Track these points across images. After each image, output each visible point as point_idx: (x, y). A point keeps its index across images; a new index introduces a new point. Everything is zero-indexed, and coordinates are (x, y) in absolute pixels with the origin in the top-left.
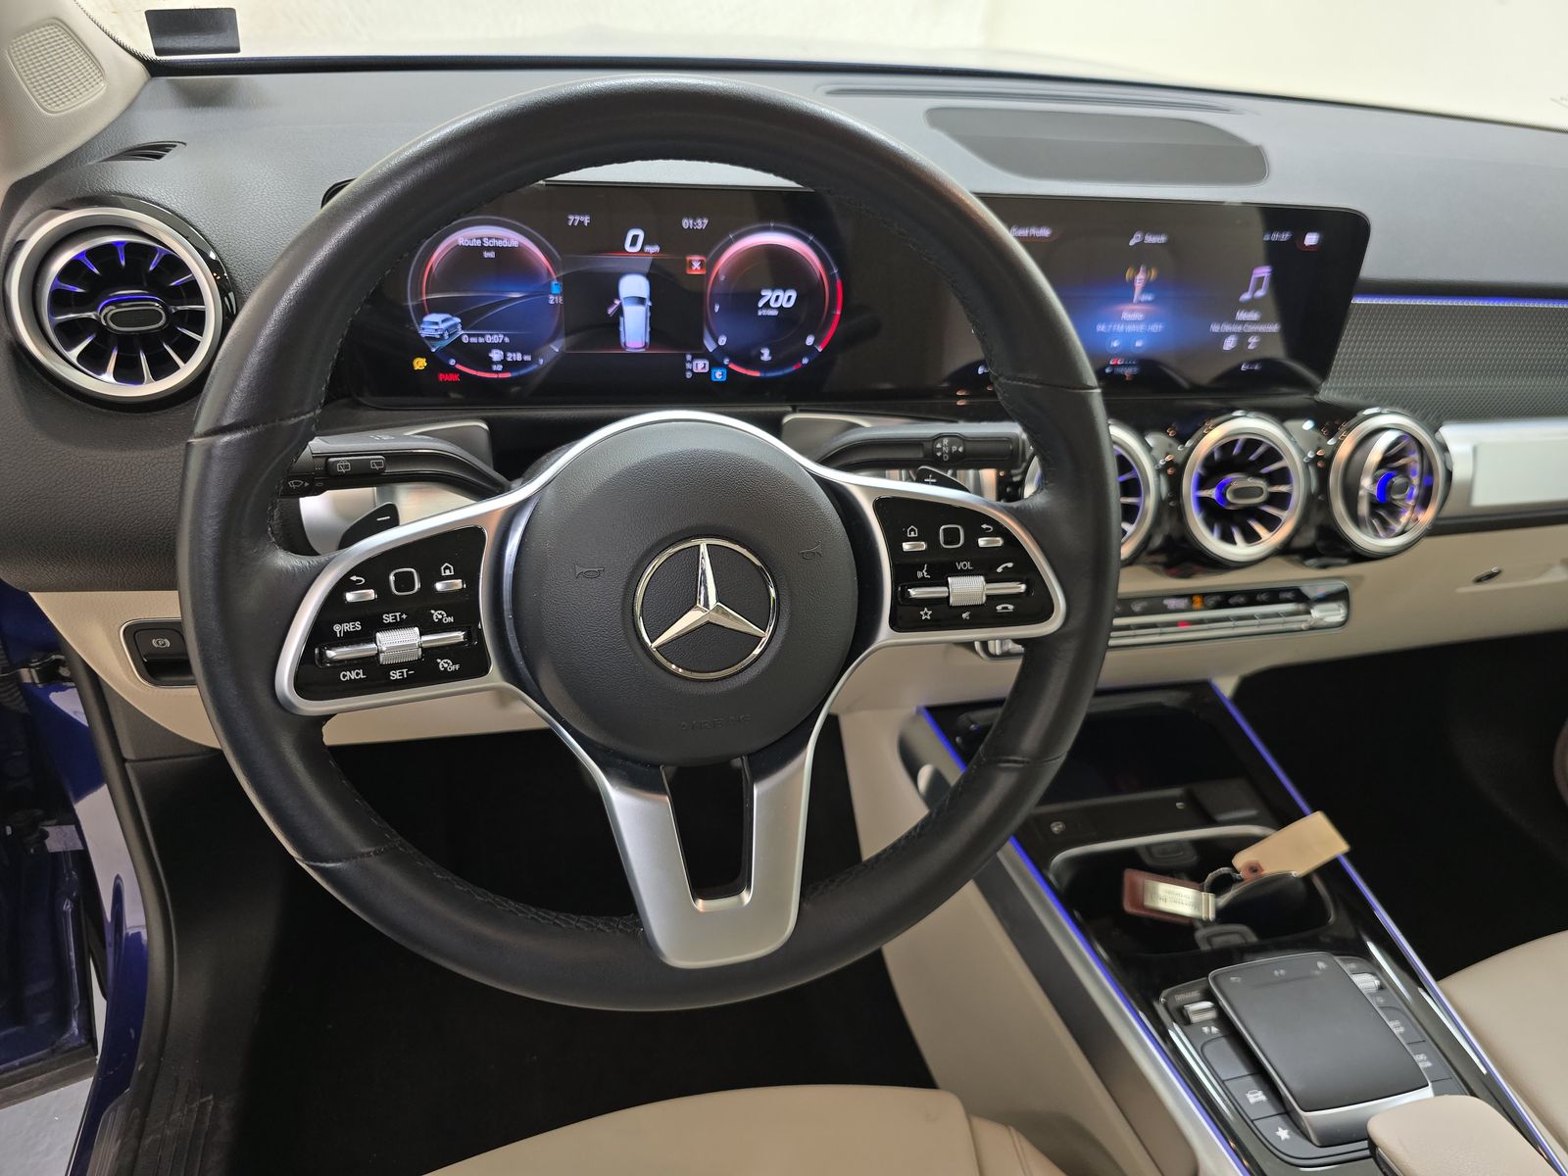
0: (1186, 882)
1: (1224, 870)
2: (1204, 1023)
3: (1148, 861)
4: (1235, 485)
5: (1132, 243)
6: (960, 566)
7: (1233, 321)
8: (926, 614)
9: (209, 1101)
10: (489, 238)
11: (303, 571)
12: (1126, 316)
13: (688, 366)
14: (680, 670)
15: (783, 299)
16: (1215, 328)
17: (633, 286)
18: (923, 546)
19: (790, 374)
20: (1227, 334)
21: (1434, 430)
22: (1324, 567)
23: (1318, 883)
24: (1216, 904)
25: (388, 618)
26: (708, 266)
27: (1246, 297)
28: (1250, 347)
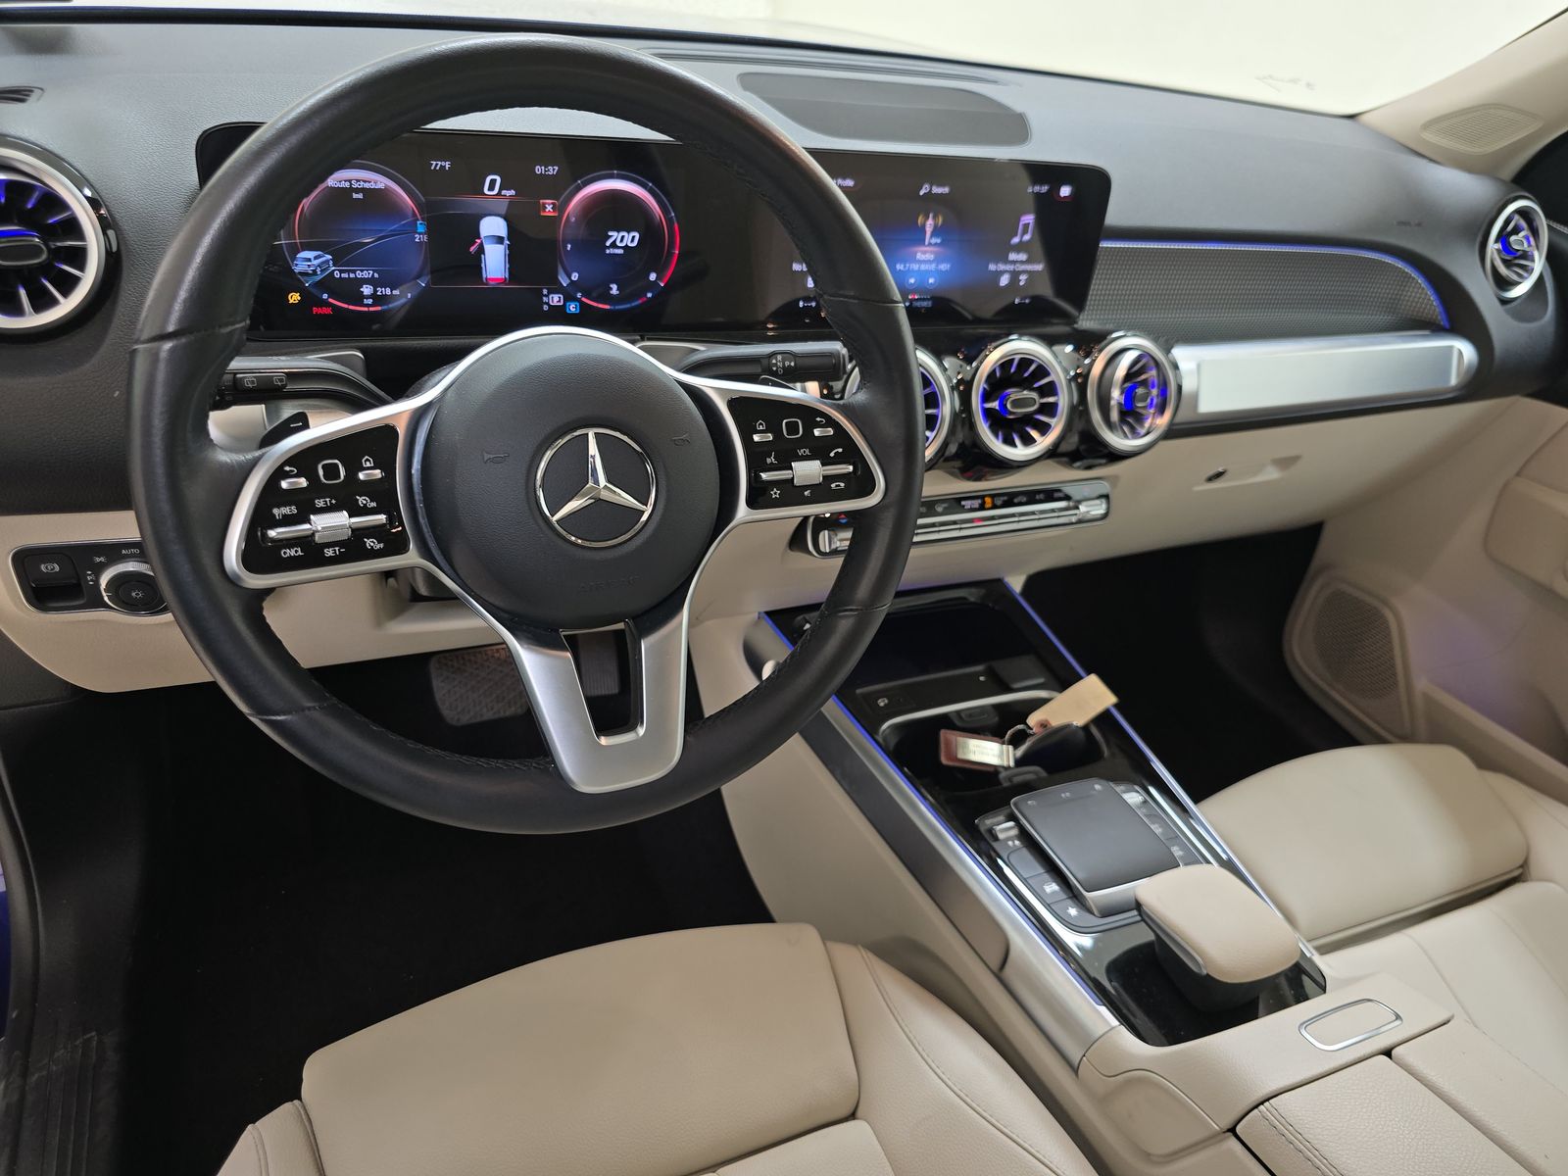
0: (990, 738)
1: (1020, 727)
2: (1009, 839)
3: (958, 723)
4: (1013, 397)
5: (922, 193)
6: (801, 452)
7: (1006, 261)
8: (775, 493)
9: (92, 1037)
10: (358, 181)
11: (240, 464)
12: (919, 256)
13: (545, 299)
14: (580, 541)
15: (625, 239)
16: (992, 267)
17: (493, 226)
18: (770, 437)
19: (637, 306)
20: (1002, 273)
21: (1167, 351)
22: (1089, 468)
23: (1094, 731)
24: (1014, 755)
25: (320, 503)
26: (560, 209)
27: (1016, 240)
28: (1022, 283)
